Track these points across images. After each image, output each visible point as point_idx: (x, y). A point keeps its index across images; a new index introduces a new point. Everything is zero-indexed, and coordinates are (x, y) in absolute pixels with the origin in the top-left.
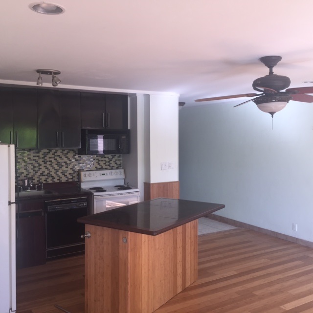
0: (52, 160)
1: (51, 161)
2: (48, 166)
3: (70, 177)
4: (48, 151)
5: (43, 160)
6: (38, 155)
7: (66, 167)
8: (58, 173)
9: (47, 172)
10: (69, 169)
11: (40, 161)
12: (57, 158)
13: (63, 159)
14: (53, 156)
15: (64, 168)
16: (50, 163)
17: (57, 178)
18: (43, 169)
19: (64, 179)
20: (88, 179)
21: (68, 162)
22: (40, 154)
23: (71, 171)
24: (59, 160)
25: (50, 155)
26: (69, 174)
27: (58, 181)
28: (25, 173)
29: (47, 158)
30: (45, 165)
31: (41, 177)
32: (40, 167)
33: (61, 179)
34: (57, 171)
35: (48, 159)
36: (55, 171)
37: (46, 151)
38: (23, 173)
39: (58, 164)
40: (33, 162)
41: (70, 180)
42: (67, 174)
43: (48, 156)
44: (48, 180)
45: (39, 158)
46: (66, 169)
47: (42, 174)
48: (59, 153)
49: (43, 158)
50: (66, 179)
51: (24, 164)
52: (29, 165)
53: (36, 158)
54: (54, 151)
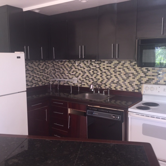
0: (121, 70)
1: (120, 71)
2: (118, 76)
3: (136, 87)
4: (118, 62)
5: (114, 70)
6: (110, 65)
7: (133, 78)
8: (125, 82)
9: (116, 80)
10: (135, 80)
11: (112, 71)
13: (130, 70)
14: (122, 67)
15: (131, 79)
16: (119, 73)
17: (125, 87)
18: (114, 78)
19: (130, 89)
20: (149, 92)
21: (135, 73)
22: (112, 65)
23: (137, 82)
24: (127, 71)
25: (119, 66)
26: (136, 85)
27: (125, 90)
28: (101, 79)
29: (117, 68)
30: (115, 74)
31: (112, 84)
32: (112, 76)
33: (128, 89)
34: (125, 80)
35: (118, 70)
36: (123, 81)
37: (116, 62)
38: (99, 79)
39: (126, 74)
40: (107, 71)
41: (136, 91)
42: (134, 84)
43: (118, 67)
44: (117, 88)
45: (111, 68)
46: (133, 80)
47: (113, 82)
48: (127, 64)
49: (114, 68)
50: (133, 89)
51: (100, 72)
52: (103, 74)
53: (109, 68)
54: (123, 62)
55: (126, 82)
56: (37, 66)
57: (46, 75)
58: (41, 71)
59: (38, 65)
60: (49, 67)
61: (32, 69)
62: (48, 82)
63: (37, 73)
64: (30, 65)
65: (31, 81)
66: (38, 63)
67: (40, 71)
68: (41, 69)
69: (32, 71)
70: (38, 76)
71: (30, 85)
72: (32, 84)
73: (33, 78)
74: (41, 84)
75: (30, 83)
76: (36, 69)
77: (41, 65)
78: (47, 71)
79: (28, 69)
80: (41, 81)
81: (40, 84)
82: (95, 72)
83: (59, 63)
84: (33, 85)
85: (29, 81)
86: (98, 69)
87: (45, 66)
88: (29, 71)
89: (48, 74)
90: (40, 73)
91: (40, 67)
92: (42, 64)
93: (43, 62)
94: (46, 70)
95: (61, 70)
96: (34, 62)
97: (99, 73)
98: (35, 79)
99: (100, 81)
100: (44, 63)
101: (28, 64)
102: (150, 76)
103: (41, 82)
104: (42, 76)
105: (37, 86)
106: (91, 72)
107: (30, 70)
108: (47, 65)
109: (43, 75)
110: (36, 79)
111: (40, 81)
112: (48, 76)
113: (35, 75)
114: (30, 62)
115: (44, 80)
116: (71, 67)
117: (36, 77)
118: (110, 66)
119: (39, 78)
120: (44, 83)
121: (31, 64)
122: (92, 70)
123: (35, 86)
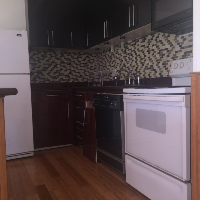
0: (155, 47)
1: (153, 50)
2: (152, 57)
4: (151, 37)
5: (147, 49)
7: (167, 56)
9: (150, 64)
10: (170, 58)
11: (145, 51)
12: (159, 44)
13: (164, 45)
14: (155, 43)
15: (165, 58)
16: (153, 52)
17: (159, 72)
18: (148, 61)
19: (165, 74)
21: (170, 48)
22: (146, 43)
24: (162, 47)
25: (153, 42)
27: (159, 76)
29: (150, 46)
30: (149, 55)
31: (146, 71)
32: (146, 58)
33: (162, 74)
34: (158, 62)
35: (152, 48)
39: (160, 52)
40: (141, 53)
42: (168, 66)
43: (152, 44)
44: (151, 75)
45: (145, 48)
46: (168, 59)
47: (147, 67)
50: (167, 73)
51: (135, 56)
52: (138, 58)
53: (143, 48)
54: (156, 35)
55: (160, 65)
56: (76, 59)
57: (89, 70)
58: (83, 65)
59: (77, 57)
60: (95, 61)
61: (69, 62)
62: (92, 78)
63: (75, 66)
64: (66, 57)
65: (67, 75)
66: (77, 55)
67: (80, 65)
68: (82, 62)
69: (69, 64)
70: (77, 71)
71: (66, 80)
72: (68, 78)
73: (69, 72)
74: (82, 80)
75: (65, 77)
76: (74, 62)
77: (81, 57)
78: (91, 65)
79: (63, 61)
80: (81, 76)
81: (80, 80)
82: (131, 57)
83: (102, 55)
84: (70, 80)
85: (64, 75)
86: (133, 53)
87: (87, 59)
88: (65, 63)
89: (91, 70)
90: (80, 67)
91: (80, 60)
92: (84, 57)
93: (84, 55)
94: (88, 64)
95: (104, 62)
96: (72, 54)
97: (134, 59)
98: (72, 74)
99: (135, 68)
100: (87, 56)
101: (63, 55)
102: (186, 47)
103: (82, 78)
104: (83, 71)
105: (76, 81)
106: (127, 58)
107: (67, 63)
108: (91, 58)
109: (84, 69)
110: (74, 74)
111: (79, 77)
112: (92, 71)
113: (73, 69)
114: (66, 54)
115: (86, 76)
116: (111, 57)
117: (74, 71)
118: (144, 46)
119: (79, 72)
120: (85, 80)
121: (68, 55)
122: (128, 56)
123: (72, 81)
